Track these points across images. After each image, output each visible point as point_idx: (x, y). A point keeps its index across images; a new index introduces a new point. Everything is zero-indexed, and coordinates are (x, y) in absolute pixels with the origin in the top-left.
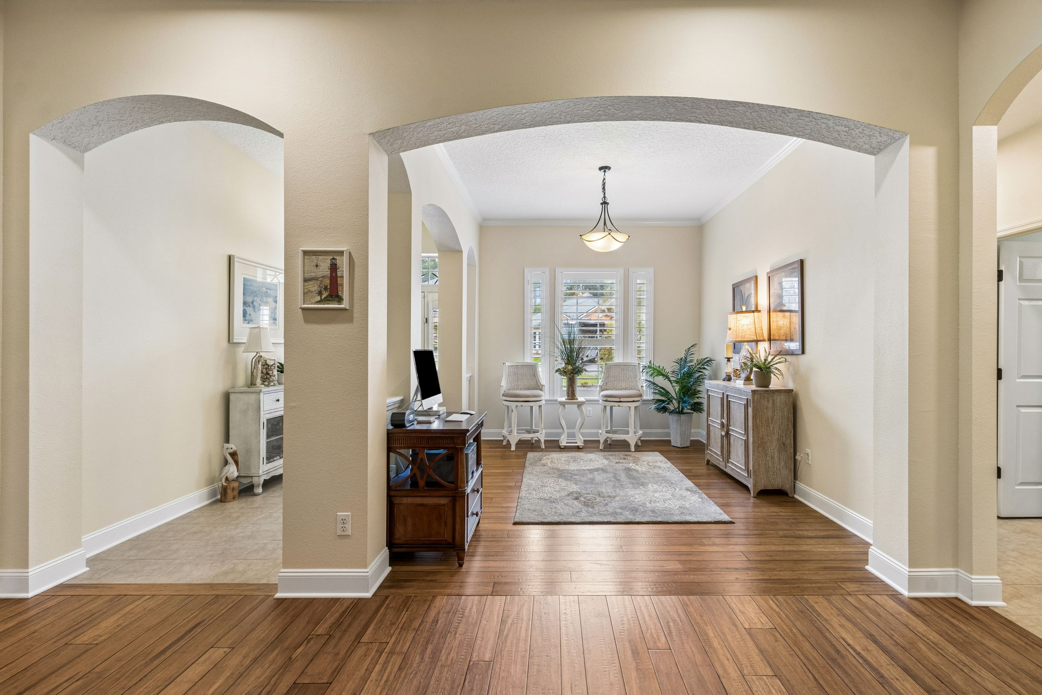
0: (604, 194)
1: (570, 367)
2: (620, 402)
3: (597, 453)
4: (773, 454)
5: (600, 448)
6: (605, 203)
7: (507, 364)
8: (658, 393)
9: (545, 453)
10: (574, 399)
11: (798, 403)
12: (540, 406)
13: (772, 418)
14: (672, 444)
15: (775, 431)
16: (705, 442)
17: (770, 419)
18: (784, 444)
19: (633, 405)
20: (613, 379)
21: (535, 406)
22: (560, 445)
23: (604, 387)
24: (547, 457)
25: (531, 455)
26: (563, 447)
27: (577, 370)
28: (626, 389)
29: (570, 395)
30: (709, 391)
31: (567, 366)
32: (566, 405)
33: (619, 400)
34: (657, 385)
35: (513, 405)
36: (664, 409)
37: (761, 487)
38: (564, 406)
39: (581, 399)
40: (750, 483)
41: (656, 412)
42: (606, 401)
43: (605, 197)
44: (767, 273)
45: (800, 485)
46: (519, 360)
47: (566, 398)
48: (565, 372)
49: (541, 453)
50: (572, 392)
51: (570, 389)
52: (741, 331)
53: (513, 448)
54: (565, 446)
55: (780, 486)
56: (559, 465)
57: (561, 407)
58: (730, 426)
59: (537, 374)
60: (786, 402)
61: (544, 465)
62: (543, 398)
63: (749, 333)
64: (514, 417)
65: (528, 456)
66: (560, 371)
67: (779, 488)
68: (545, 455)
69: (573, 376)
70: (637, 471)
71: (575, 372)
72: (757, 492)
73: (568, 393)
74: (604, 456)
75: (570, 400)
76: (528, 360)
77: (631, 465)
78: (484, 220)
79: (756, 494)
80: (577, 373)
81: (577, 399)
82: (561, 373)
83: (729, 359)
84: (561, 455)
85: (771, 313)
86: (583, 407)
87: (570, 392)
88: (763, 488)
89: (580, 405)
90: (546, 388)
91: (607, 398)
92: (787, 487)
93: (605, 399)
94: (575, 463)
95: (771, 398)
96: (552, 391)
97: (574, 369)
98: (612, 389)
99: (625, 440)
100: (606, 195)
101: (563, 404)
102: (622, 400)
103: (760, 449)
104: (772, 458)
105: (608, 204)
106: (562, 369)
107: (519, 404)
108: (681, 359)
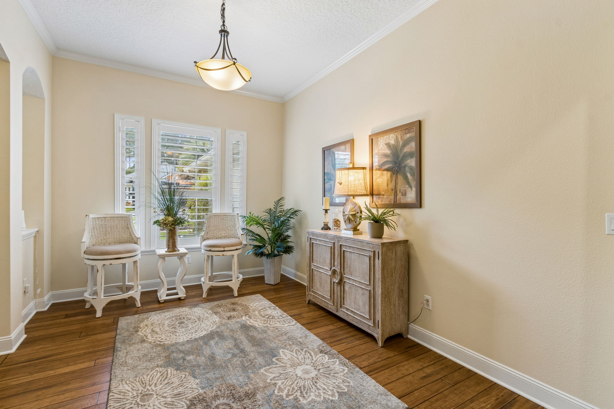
0: (224, 22)
1: (170, 219)
2: (224, 251)
3: (203, 305)
4: (395, 302)
5: (204, 296)
6: (224, 32)
7: (91, 216)
8: (255, 240)
9: (142, 316)
10: (175, 251)
11: (412, 252)
12: (135, 262)
13: (395, 268)
14: (266, 282)
15: (396, 280)
16: (306, 284)
17: (393, 269)
18: (402, 291)
19: (235, 253)
20: (214, 228)
21: (128, 262)
22: (160, 299)
23: (205, 237)
24: (146, 322)
25: (124, 322)
26: (163, 301)
27: (178, 221)
28: (225, 237)
29: (171, 246)
30: (312, 239)
31: (167, 217)
32: (166, 258)
33: (223, 248)
34: (254, 233)
35: (99, 264)
36: (262, 254)
37: (387, 336)
38: (164, 258)
39: (182, 250)
40: (378, 334)
41: (254, 257)
42: (210, 251)
43: (224, 25)
44: (370, 136)
45: (412, 326)
46: (108, 211)
47: (166, 250)
48: (165, 224)
49: (137, 316)
50: (173, 244)
51: (171, 241)
52: (353, 186)
53: (99, 314)
54: (165, 300)
55: (399, 330)
56: (163, 337)
57: (161, 260)
58: (344, 274)
59: (131, 226)
60: (404, 252)
61: (143, 341)
62: (139, 252)
63: (361, 188)
64: (101, 277)
65: (120, 324)
66: (159, 223)
67: (398, 333)
68: (142, 321)
69: (174, 228)
70: (255, 328)
71: (176, 223)
72: (384, 341)
73: (168, 245)
74: (212, 309)
75: (170, 252)
76: (121, 210)
77: (244, 318)
78: (58, 49)
79: (383, 343)
80: (178, 224)
81: (178, 251)
82: (160, 225)
83: (326, 211)
84: (163, 315)
85: (374, 172)
86: (186, 259)
87: (171, 244)
88: (388, 336)
89: (181, 256)
90: (142, 241)
91: (210, 248)
92: (403, 331)
93: (209, 249)
94: (183, 327)
95: (394, 250)
96: (149, 242)
97: (175, 221)
98: (212, 238)
99: (228, 286)
100: (226, 24)
101: (162, 257)
102: (226, 249)
103: (386, 299)
104: (394, 305)
105: (228, 33)
106: (162, 221)
107: (107, 263)
108: (270, 210)
